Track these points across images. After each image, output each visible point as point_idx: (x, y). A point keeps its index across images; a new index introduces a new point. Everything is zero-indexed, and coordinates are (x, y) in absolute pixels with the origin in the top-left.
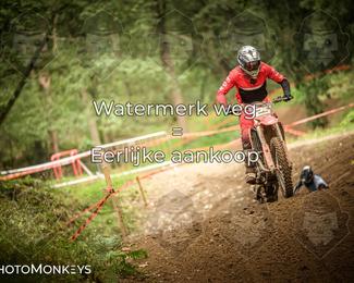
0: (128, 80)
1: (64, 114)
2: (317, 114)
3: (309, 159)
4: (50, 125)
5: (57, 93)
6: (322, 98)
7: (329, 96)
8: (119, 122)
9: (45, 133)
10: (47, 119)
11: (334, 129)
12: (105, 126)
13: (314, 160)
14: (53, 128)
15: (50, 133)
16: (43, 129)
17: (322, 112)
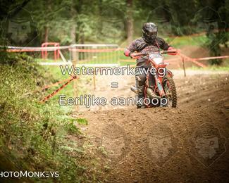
0: (102, 6)
1: (57, 18)
2: (216, 56)
3: (204, 84)
4: (46, 23)
5: (55, 4)
6: (222, 46)
7: (226, 46)
8: (91, 31)
9: (42, 27)
10: (45, 19)
11: (224, 68)
12: (81, 32)
13: (207, 85)
14: (48, 25)
15: (45, 28)
16: (41, 24)
17: (219, 55)
